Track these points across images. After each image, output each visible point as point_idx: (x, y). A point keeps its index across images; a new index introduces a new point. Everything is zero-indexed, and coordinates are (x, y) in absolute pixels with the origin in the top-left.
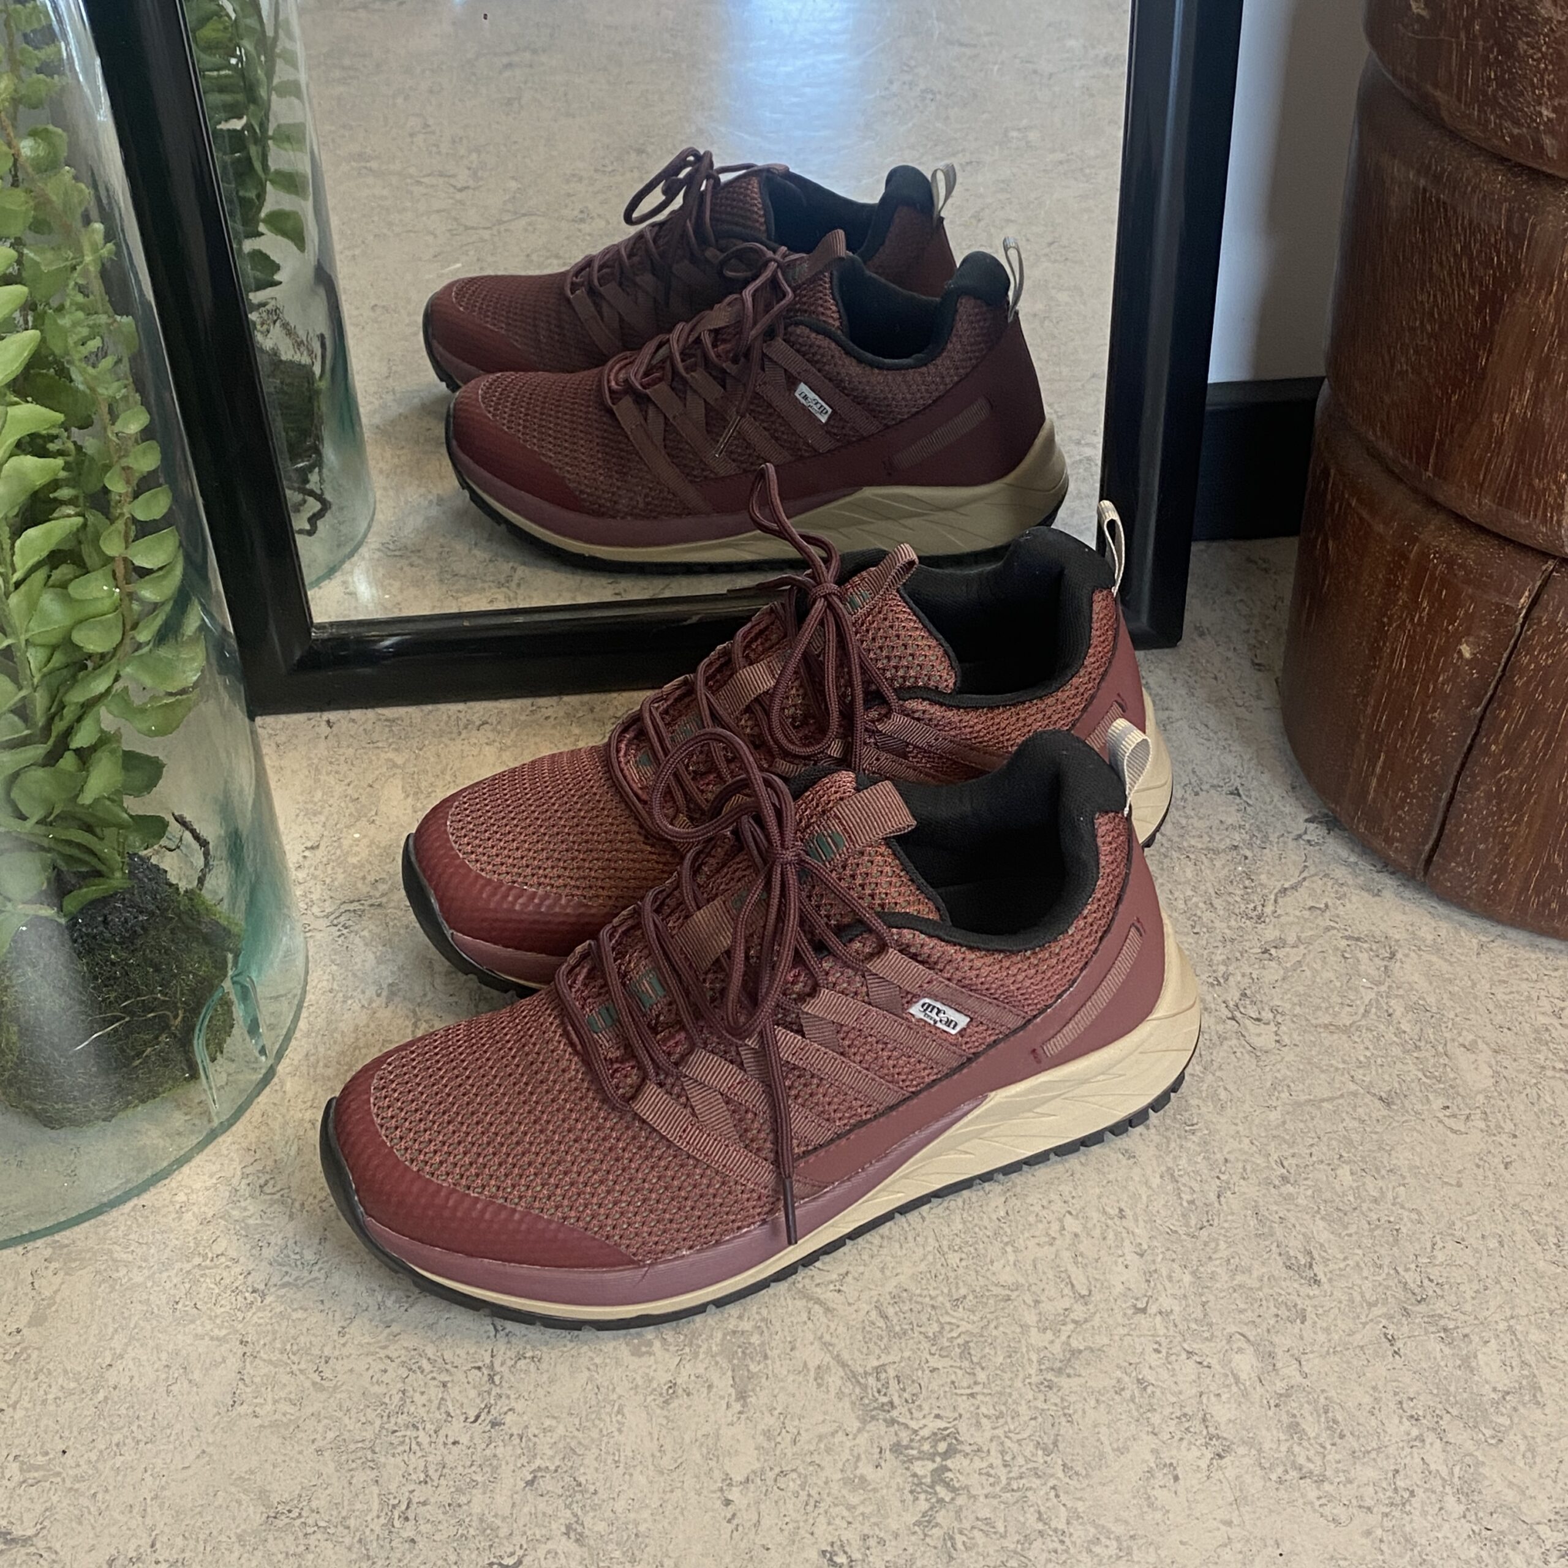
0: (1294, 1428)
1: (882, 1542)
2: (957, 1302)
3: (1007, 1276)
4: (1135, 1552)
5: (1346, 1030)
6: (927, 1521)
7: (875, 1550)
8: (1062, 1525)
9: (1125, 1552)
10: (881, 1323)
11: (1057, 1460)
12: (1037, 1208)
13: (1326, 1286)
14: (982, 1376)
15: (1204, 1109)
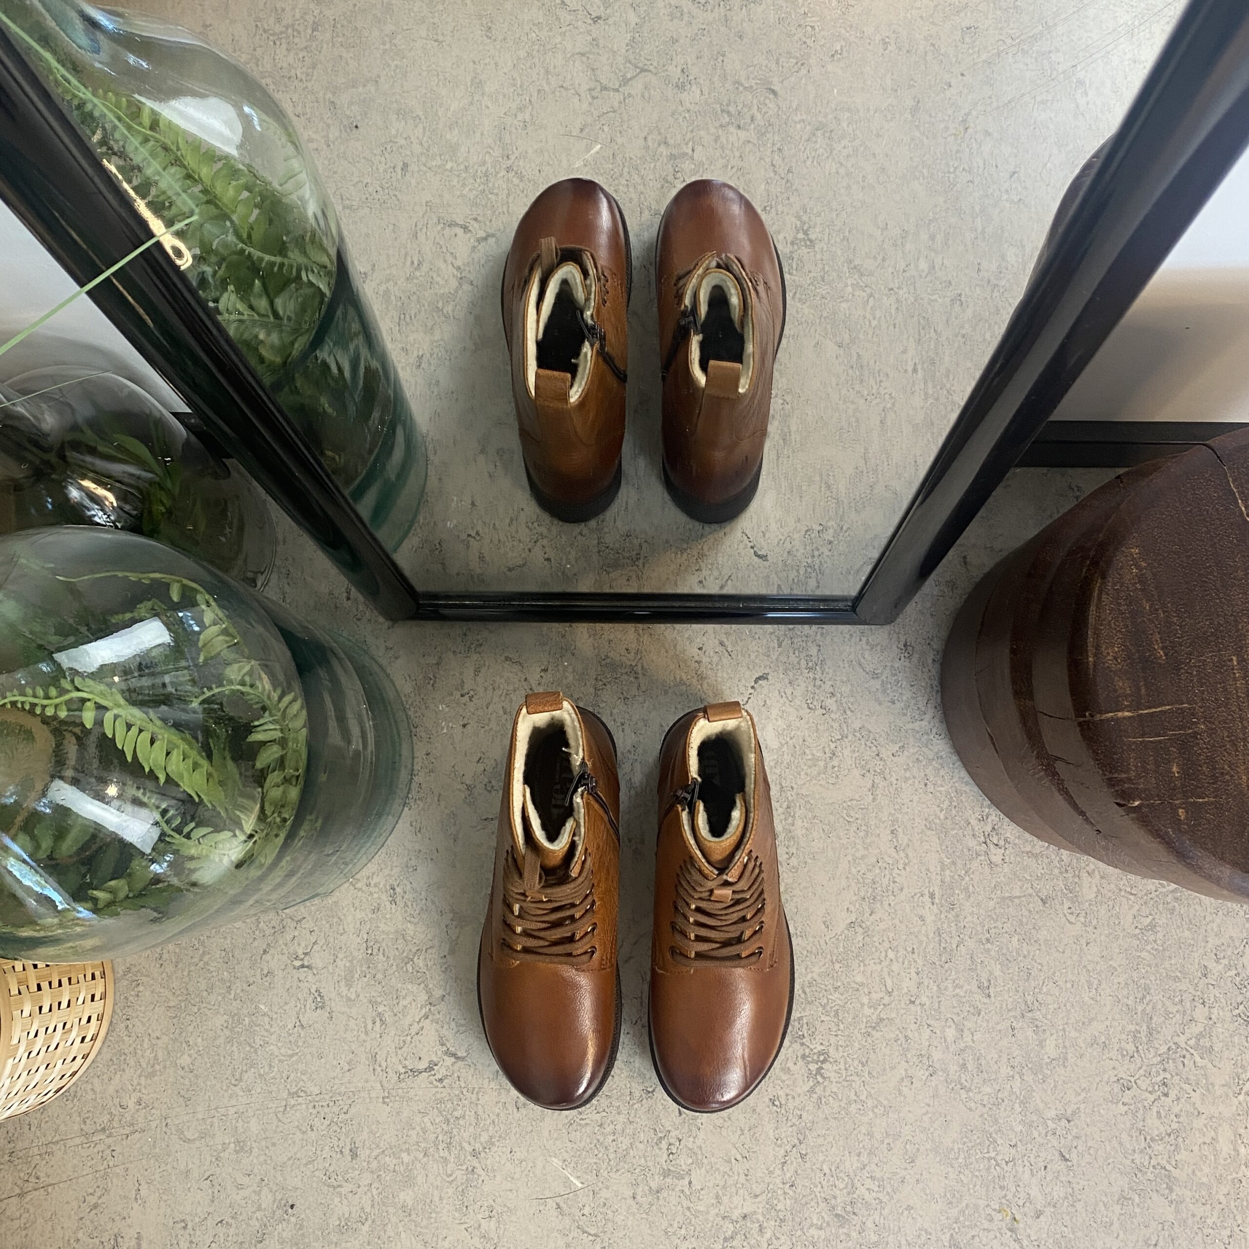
0: (964, 1066)
1: (794, 1098)
2: (836, 988)
3: (859, 979)
4: (891, 1115)
5: (1035, 856)
6: (812, 1091)
7: (791, 1100)
8: (863, 1098)
9: (886, 1114)
10: (803, 996)
11: (866, 1069)
12: (877, 944)
13: (993, 999)
14: (842, 1027)
15: (961, 897)
